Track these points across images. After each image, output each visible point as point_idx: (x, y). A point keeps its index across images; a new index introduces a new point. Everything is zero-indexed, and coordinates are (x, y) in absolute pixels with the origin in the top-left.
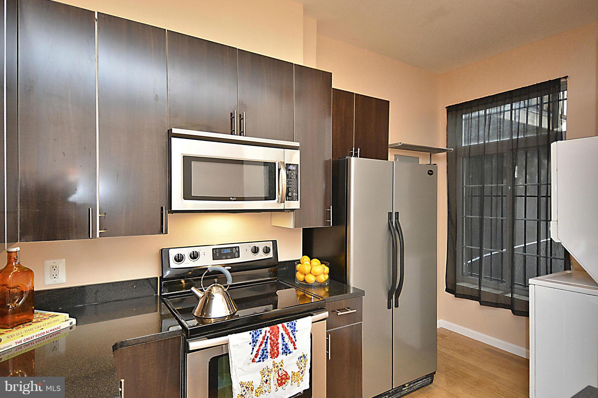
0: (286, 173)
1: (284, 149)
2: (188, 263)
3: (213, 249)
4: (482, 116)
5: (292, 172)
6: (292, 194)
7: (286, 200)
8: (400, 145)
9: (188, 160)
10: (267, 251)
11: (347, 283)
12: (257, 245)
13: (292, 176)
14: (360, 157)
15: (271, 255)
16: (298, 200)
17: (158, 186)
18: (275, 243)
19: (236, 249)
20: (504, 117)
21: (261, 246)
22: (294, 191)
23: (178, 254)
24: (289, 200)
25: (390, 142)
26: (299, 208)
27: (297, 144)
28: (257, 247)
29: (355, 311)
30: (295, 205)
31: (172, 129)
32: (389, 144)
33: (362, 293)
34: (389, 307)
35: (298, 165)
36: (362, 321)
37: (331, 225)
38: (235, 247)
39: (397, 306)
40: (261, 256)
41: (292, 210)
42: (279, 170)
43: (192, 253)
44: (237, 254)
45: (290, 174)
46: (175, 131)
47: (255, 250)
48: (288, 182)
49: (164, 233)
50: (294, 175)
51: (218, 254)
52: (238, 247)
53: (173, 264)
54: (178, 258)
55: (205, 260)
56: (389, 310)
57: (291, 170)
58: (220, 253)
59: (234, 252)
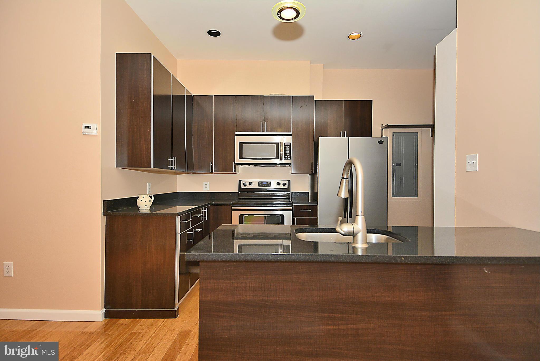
0: (284, 147)
1: (283, 136)
2: (248, 187)
3: (259, 182)
6: (287, 157)
7: (285, 159)
9: (241, 144)
10: (284, 184)
12: (279, 181)
13: (287, 148)
15: (286, 187)
16: (291, 159)
18: (289, 182)
21: (282, 182)
22: (288, 155)
28: (280, 183)
29: (310, 210)
33: (316, 203)
35: (290, 143)
36: (317, 217)
37: (313, 172)
38: (269, 182)
39: (351, 217)
40: (281, 186)
42: (281, 146)
43: (250, 183)
44: (269, 185)
46: (236, 133)
47: (278, 184)
48: (285, 151)
49: (234, 172)
51: (261, 184)
52: (270, 182)
53: (243, 187)
54: (245, 184)
55: (255, 186)
56: (345, 218)
57: (287, 146)
58: (262, 184)
59: (269, 184)
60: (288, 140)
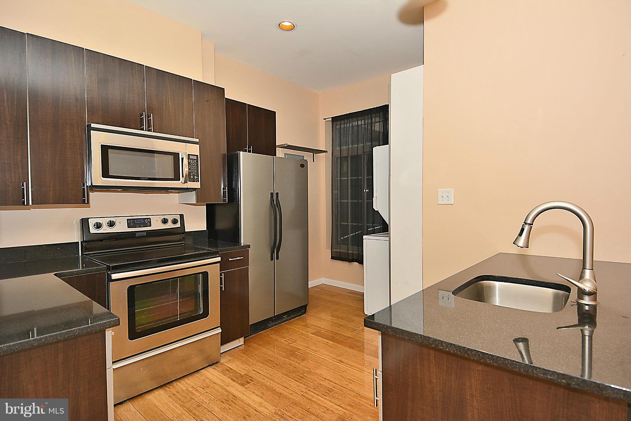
0: (188, 161)
1: (186, 143)
2: (105, 229)
3: (127, 219)
4: (355, 126)
5: (193, 161)
6: (194, 177)
7: (189, 181)
8: (286, 145)
9: (105, 149)
10: (175, 221)
11: (240, 242)
12: (166, 217)
13: (193, 164)
14: (252, 153)
15: (178, 225)
16: (198, 182)
17: (80, 168)
18: (182, 216)
19: (148, 220)
20: (374, 128)
21: (170, 219)
22: (195, 175)
23: (97, 223)
24: (191, 181)
25: (278, 144)
26: (200, 188)
27: (197, 140)
28: (166, 219)
29: (243, 258)
30: (197, 185)
31: (91, 124)
32: (277, 145)
33: (249, 246)
34: (272, 259)
35: (198, 155)
36: (248, 266)
37: (227, 201)
38: (147, 219)
39: (277, 258)
40: (170, 225)
41: (194, 189)
42: (182, 159)
43: (110, 222)
44: (148, 224)
45: (191, 162)
46: (93, 125)
47: (165, 221)
48: (190, 168)
49: (86, 202)
50: (194, 163)
51: (131, 223)
52: (150, 218)
53: (93, 230)
54: (98, 226)
55: (121, 227)
56: (272, 261)
57: (192, 159)
58: (134, 223)
59: (146, 222)
60: (195, 150)
